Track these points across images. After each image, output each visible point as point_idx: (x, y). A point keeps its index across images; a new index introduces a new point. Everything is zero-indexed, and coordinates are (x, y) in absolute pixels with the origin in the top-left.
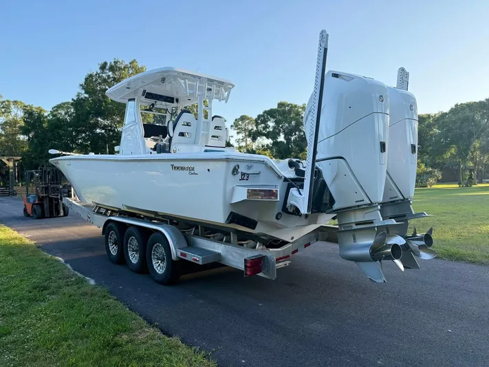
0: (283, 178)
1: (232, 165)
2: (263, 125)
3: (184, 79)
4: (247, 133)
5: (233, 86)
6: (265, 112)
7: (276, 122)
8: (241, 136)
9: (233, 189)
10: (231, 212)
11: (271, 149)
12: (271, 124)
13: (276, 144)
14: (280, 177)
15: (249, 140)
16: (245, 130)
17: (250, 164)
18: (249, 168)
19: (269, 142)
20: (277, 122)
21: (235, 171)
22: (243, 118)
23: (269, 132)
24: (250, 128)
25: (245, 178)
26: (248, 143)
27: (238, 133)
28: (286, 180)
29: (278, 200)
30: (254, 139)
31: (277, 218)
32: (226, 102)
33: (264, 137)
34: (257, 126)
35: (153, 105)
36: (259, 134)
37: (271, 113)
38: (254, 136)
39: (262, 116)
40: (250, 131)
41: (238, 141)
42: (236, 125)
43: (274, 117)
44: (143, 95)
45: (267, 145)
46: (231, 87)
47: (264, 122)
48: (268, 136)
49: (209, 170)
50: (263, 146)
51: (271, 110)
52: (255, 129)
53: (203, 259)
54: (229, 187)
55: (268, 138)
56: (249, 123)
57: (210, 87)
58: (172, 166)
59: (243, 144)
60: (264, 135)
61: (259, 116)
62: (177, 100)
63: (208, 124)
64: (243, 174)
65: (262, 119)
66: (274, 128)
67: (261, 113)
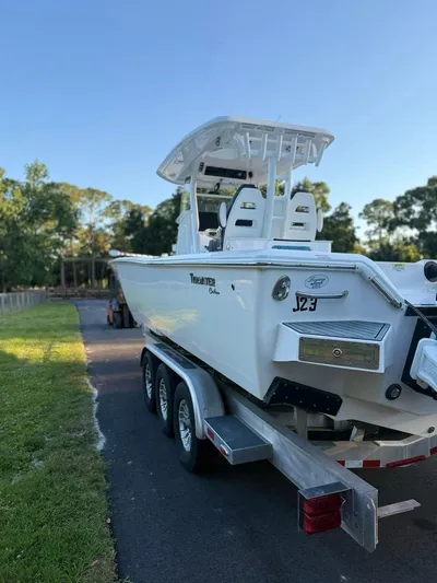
0: (404, 306)
1: (273, 278)
2: (405, 210)
3: (243, 133)
4: (382, 223)
5: (332, 138)
6: (408, 192)
7: (425, 205)
8: (373, 227)
9: (277, 330)
10: (276, 380)
11: (416, 243)
12: (417, 208)
13: (423, 235)
14: (395, 305)
15: (384, 231)
16: (379, 218)
17: (318, 275)
18: (316, 284)
19: (414, 233)
20: (427, 206)
21: (279, 291)
22: (376, 203)
23: (413, 220)
24: (386, 214)
25: (308, 305)
26: (383, 235)
27: (369, 223)
28: (411, 311)
29: (381, 369)
30: (391, 229)
31: (389, 395)
32: (317, 165)
33: (407, 227)
34: (395, 212)
35: (218, 185)
36: (399, 222)
37: (417, 194)
38: (392, 225)
39: (405, 198)
40: (385, 220)
41: (368, 234)
42: (366, 213)
43: (421, 199)
44: (201, 169)
45: (411, 238)
46: (328, 140)
47: (407, 205)
48: (412, 224)
49: (233, 286)
50: (404, 239)
51: (418, 189)
52: (393, 216)
53: (234, 454)
54: (268, 327)
55: (411, 228)
56: (384, 209)
57: (288, 143)
58: (192, 275)
59: (376, 237)
60: (406, 223)
61: (399, 199)
62: (251, 175)
63: (283, 203)
64: (301, 298)
65: (405, 202)
66: (422, 213)
67: (403, 194)
